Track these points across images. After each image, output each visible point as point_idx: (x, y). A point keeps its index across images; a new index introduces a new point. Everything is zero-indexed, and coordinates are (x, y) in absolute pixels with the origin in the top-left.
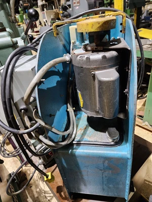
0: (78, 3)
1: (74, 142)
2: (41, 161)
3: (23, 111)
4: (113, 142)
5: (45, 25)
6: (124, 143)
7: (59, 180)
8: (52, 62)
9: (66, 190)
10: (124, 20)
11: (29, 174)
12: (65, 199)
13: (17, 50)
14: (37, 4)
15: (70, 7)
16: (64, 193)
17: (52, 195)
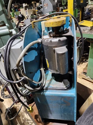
0: (47, 5)
1: (44, 88)
2: (25, 100)
3: (15, 70)
4: (66, 87)
5: (27, 18)
6: (72, 88)
7: (36, 111)
8: (31, 44)
9: (40, 117)
10: (71, 19)
11: (18, 109)
12: (40, 122)
13: (12, 37)
14: (22, 6)
15: (42, 8)
16: (39, 119)
17: (32, 122)
